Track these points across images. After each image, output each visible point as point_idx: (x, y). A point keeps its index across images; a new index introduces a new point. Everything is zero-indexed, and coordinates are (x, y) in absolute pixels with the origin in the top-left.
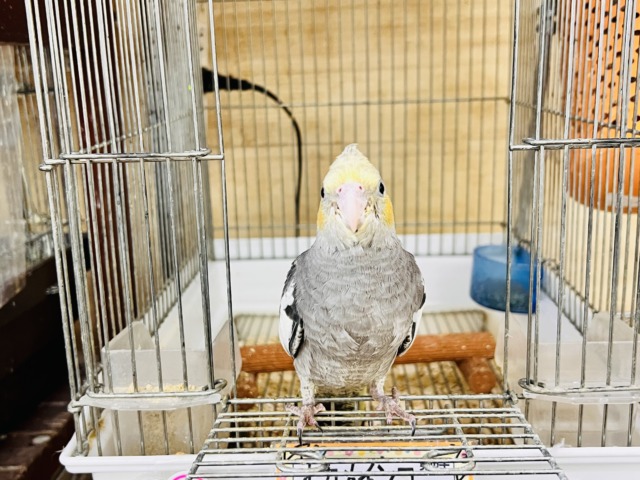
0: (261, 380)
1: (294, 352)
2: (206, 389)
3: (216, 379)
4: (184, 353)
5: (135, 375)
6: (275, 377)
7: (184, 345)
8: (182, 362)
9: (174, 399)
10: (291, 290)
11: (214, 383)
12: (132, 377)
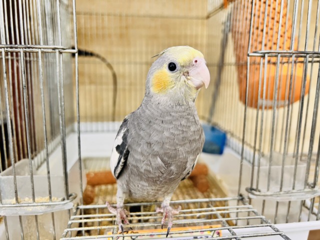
0: (97, 189)
1: (117, 175)
2: (64, 200)
3: (70, 193)
4: (49, 178)
5: (16, 192)
6: (103, 187)
7: (49, 172)
8: (48, 183)
9: (42, 207)
10: (122, 135)
11: (68, 196)
12: (14, 194)
